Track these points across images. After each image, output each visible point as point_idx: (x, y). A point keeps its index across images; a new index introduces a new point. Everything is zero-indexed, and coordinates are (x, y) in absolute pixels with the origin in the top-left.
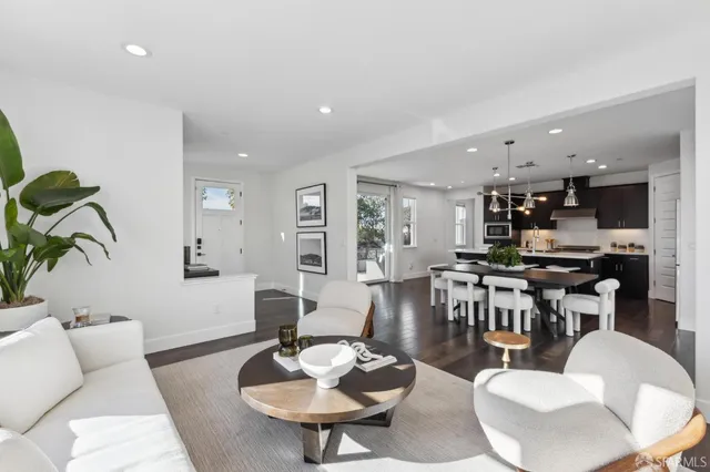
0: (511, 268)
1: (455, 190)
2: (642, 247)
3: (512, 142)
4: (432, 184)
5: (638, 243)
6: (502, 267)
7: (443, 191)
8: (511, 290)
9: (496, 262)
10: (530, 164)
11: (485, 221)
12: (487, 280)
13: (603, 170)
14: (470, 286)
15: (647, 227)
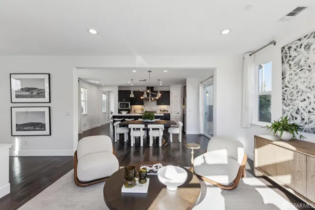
0: (152, 121)
1: (106, 86)
2: (167, 111)
3: (151, 72)
4: (97, 82)
5: (166, 109)
6: (149, 121)
7: (98, 86)
8: (158, 129)
9: (146, 119)
10: (145, 80)
11: (119, 101)
12: (149, 126)
13: (160, 86)
14: (141, 129)
15: (169, 105)
